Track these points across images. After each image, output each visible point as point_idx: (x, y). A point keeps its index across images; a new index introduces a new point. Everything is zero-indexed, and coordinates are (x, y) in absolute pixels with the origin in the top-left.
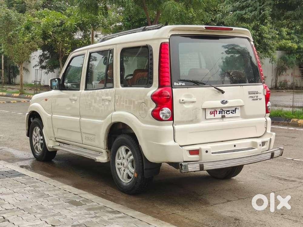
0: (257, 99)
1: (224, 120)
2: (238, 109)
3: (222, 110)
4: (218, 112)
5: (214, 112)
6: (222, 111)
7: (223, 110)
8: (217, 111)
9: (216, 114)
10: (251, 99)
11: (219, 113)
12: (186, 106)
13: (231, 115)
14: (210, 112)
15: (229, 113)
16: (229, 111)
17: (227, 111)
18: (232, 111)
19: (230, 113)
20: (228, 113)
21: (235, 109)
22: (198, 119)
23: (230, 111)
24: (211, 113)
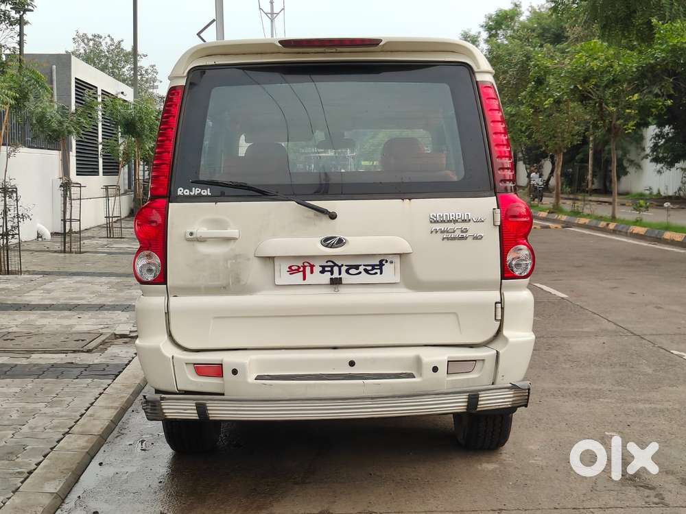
0: (462, 238)
1: (342, 289)
2: (392, 262)
3: (332, 264)
4: (317, 269)
5: (304, 267)
6: (332, 267)
7: (336, 265)
8: (312, 267)
9: (312, 272)
10: (440, 236)
11: (323, 272)
12: (203, 249)
13: (364, 278)
14: (290, 268)
15: (358, 271)
16: (357, 267)
17: (351, 267)
18: (370, 268)
19: (360, 273)
20: (353, 271)
21: (381, 261)
22: (243, 283)
23: (361, 269)
24: (292, 271)
